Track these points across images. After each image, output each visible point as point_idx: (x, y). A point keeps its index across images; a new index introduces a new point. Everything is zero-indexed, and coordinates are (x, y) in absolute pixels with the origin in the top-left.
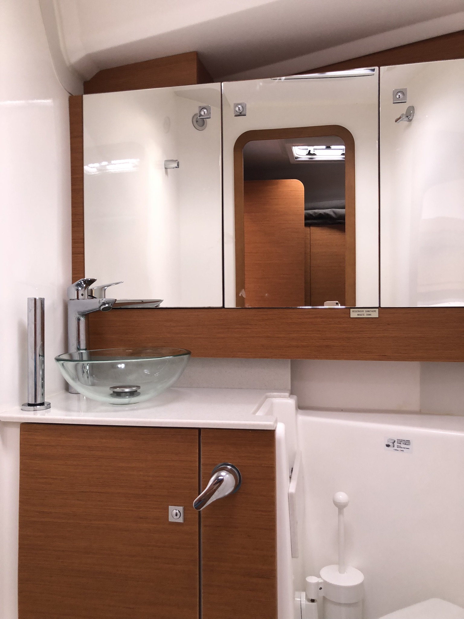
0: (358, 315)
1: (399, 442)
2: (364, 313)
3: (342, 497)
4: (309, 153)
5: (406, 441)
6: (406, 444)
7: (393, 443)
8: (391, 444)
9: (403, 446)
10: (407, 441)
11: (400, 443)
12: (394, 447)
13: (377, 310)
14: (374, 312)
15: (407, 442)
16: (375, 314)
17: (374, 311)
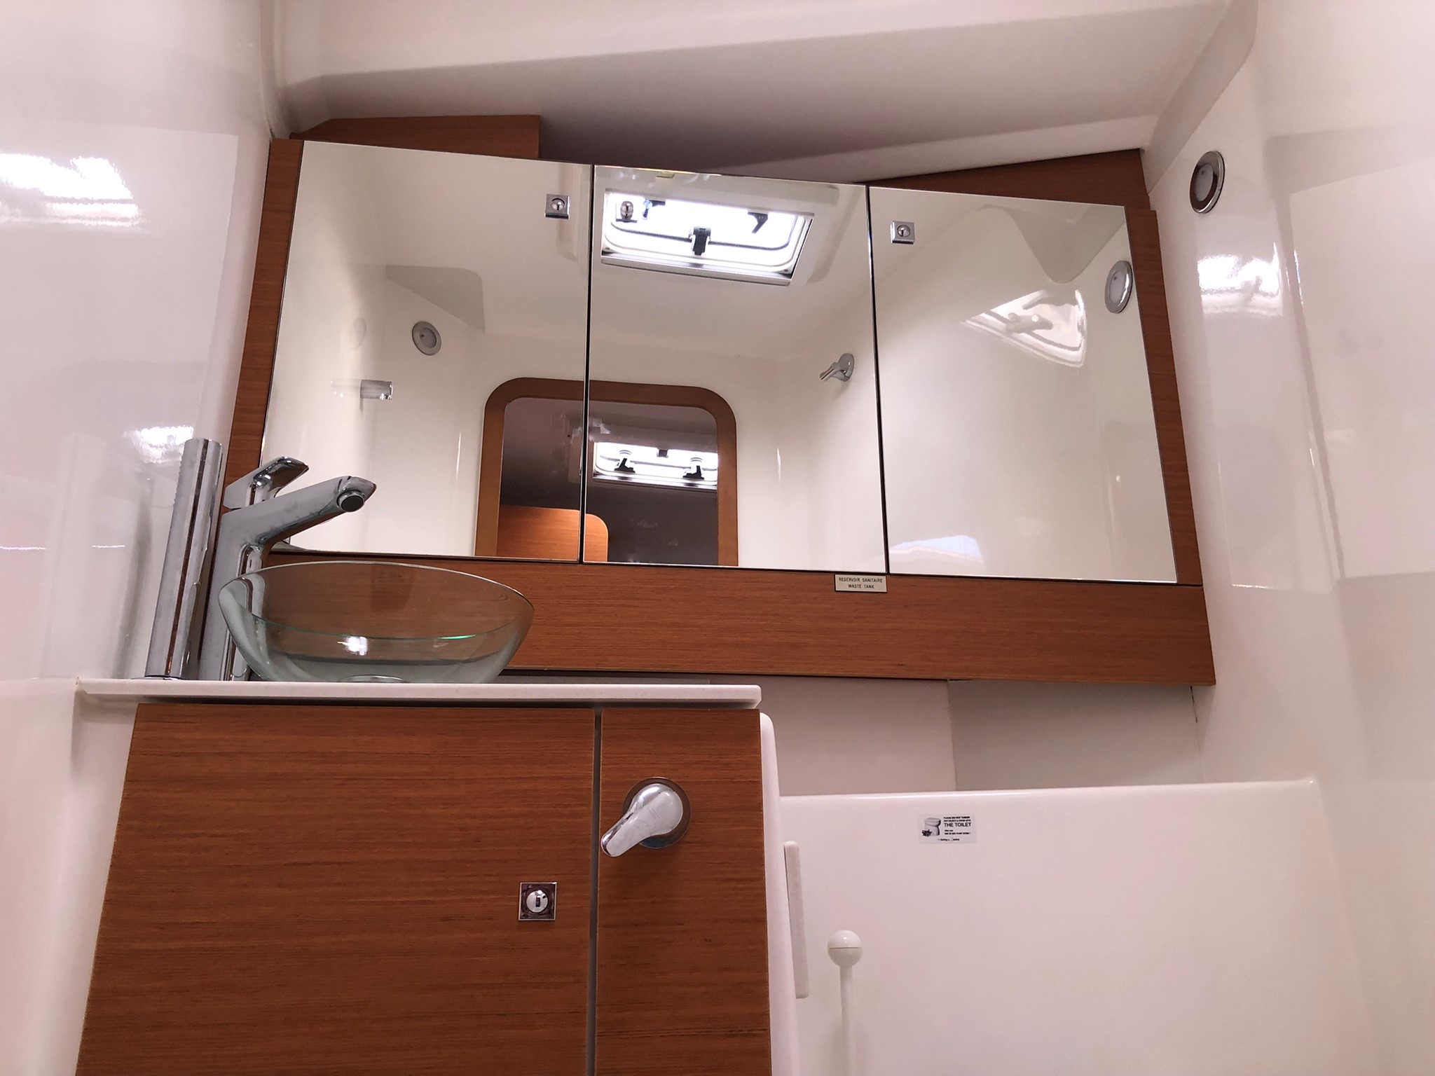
0: (850, 586)
1: (948, 823)
2: (861, 582)
3: (848, 938)
4: (623, 468)
5: (963, 817)
6: (962, 825)
7: (937, 826)
8: (933, 829)
9: (956, 829)
10: (965, 817)
11: (951, 825)
12: (939, 834)
13: (884, 578)
14: (878, 583)
15: (965, 821)
16: (881, 586)
17: (879, 580)
